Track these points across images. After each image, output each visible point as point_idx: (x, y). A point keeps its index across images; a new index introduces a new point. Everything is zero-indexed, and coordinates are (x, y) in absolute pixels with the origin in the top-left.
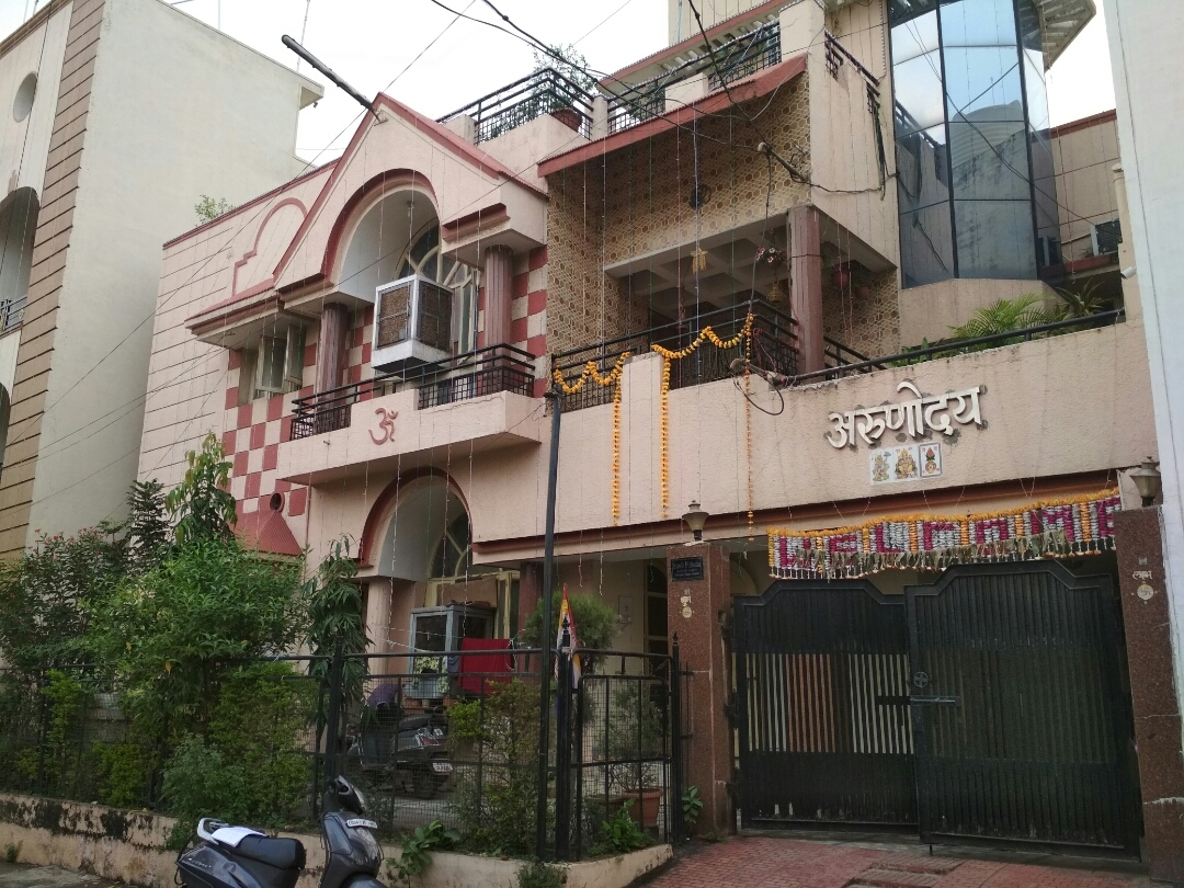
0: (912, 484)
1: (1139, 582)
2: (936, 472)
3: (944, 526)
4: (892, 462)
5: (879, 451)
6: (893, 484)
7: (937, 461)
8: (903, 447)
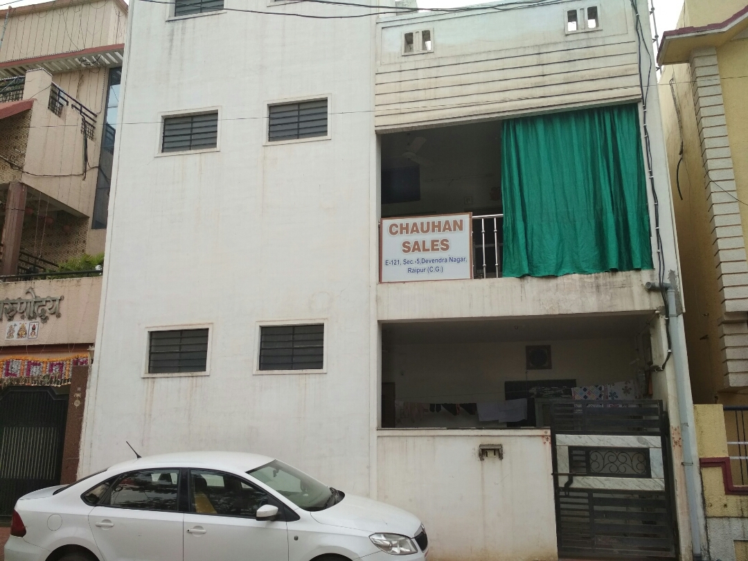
0: (23, 342)
1: (76, 398)
2: (35, 337)
3: (35, 364)
4: (17, 329)
5: (12, 323)
6: (16, 341)
7: (36, 331)
8: (22, 322)
